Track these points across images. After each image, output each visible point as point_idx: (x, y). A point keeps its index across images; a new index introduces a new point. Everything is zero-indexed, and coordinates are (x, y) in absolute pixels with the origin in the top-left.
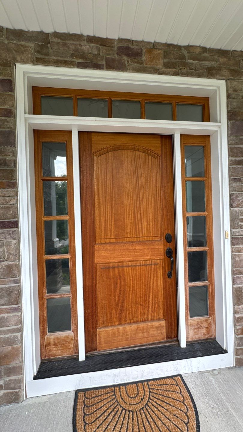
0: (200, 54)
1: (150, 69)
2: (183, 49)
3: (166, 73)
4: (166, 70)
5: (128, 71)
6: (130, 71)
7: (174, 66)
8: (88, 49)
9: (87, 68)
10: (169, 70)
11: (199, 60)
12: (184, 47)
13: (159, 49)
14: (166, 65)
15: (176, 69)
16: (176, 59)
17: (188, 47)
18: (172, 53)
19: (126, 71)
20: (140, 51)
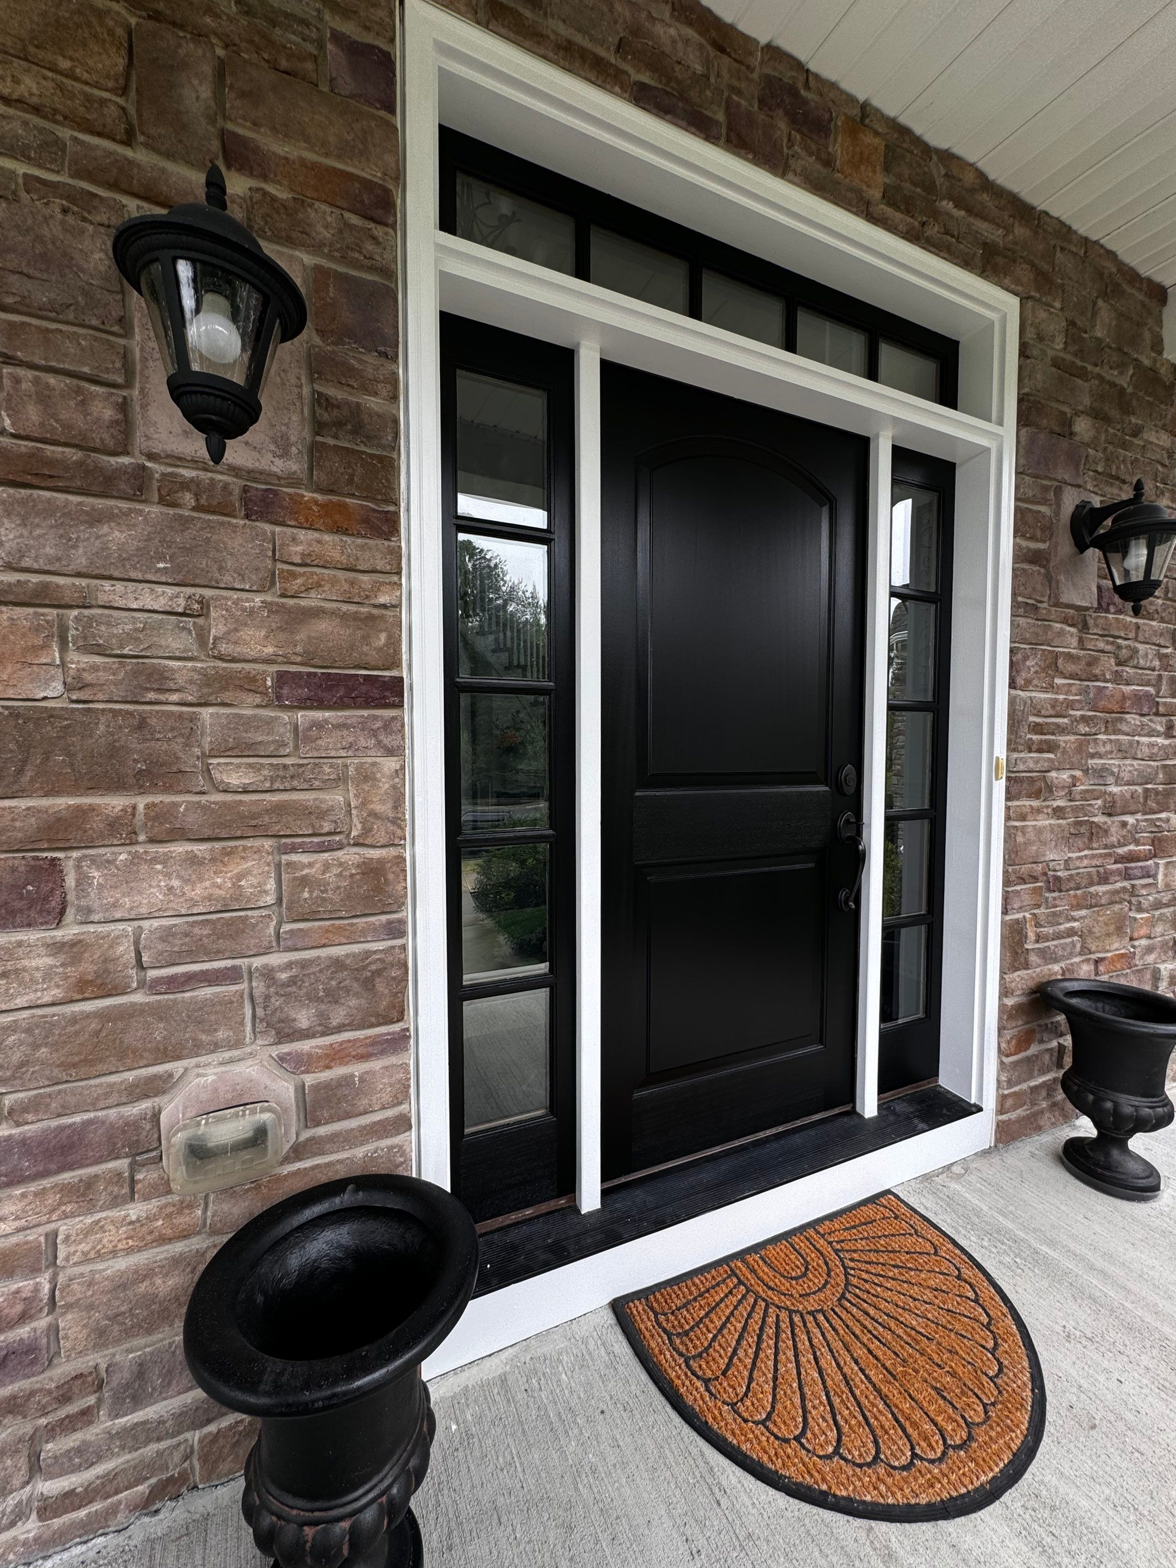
0: (972, 191)
1: (849, 195)
2: (935, 158)
3: (890, 222)
4: (889, 211)
5: (790, 175)
6: (795, 180)
7: (907, 206)
8: (674, 42)
9: (668, 117)
10: (896, 216)
11: (970, 211)
12: (937, 151)
13: (876, 133)
14: (890, 196)
15: (912, 217)
16: (916, 185)
17: (947, 157)
18: (907, 160)
19: (783, 176)
20: (827, 116)
